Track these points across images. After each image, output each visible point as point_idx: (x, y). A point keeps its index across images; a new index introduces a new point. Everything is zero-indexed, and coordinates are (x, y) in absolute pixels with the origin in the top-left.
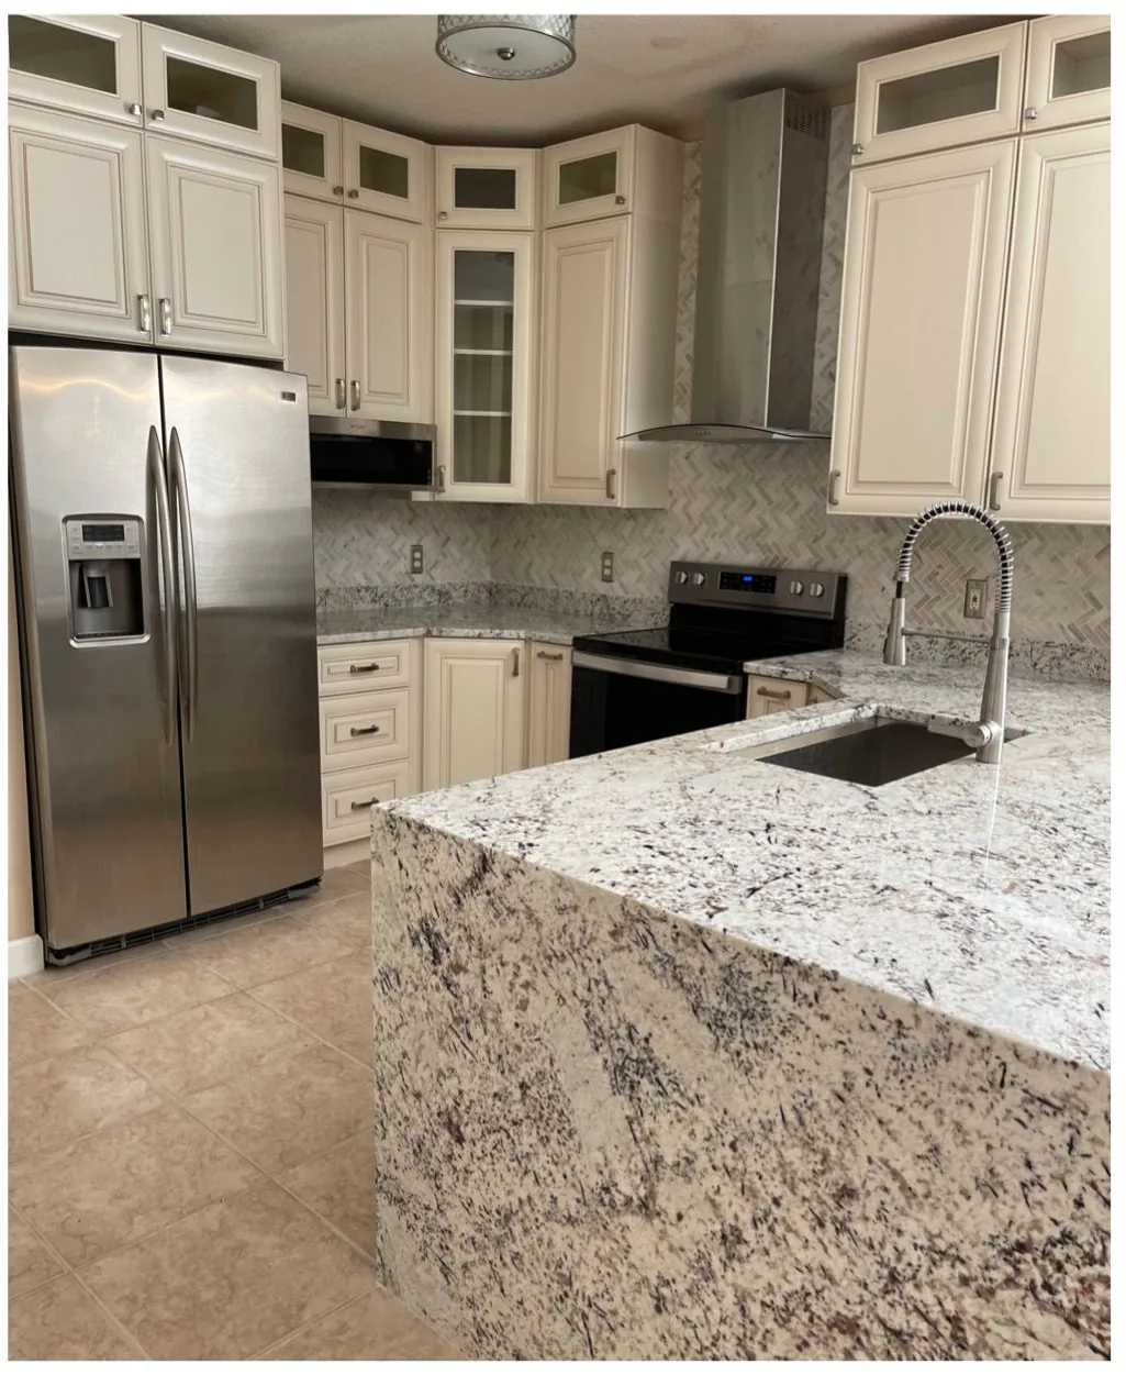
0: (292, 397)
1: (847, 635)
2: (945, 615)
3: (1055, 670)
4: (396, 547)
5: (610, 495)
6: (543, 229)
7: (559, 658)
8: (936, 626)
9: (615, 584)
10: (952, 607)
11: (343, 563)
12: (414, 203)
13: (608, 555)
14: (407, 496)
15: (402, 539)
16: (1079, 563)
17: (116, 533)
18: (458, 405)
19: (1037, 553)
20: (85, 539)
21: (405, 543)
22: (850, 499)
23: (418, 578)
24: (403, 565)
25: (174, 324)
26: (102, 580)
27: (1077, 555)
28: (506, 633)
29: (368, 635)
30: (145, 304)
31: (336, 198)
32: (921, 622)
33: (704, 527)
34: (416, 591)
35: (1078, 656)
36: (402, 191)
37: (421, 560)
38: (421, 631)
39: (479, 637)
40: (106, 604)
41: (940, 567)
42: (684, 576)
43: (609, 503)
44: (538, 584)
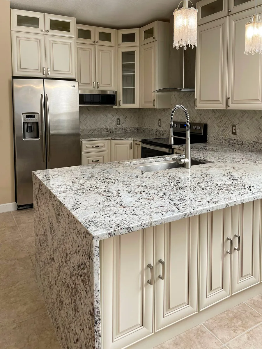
0: (75, 86)
1: (207, 139)
2: (228, 134)
3: (253, 148)
4: (113, 119)
5: (154, 106)
6: (142, 45)
7: (140, 144)
8: (227, 137)
9: (161, 127)
10: (229, 132)
11: (99, 123)
12: (113, 42)
13: (160, 120)
14: (112, 107)
15: (115, 117)
16: (256, 120)
17: (33, 116)
18: (123, 86)
19: (247, 117)
20: (27, 118)
21: (115, 118)
22: (200, 105)
23: (119, 126)
24: (115, 123)
25: (51, 73)
26: (31, 126)
27: (256, 118)
28: (129, 139)
29: (96, 139)
30: (44, 69)
31: (94, 43)
32: (223, 136)
33: (178, 113)
34: (118, 129)
35: (258, 144)
36: (110, 40)
37: (119, 122)
38: (110, 138)
39: (123, 140)
40: (32, 131)
41: (226, 121)
42: (176, 125)
43: (153, 108)
44: (147, 127)
